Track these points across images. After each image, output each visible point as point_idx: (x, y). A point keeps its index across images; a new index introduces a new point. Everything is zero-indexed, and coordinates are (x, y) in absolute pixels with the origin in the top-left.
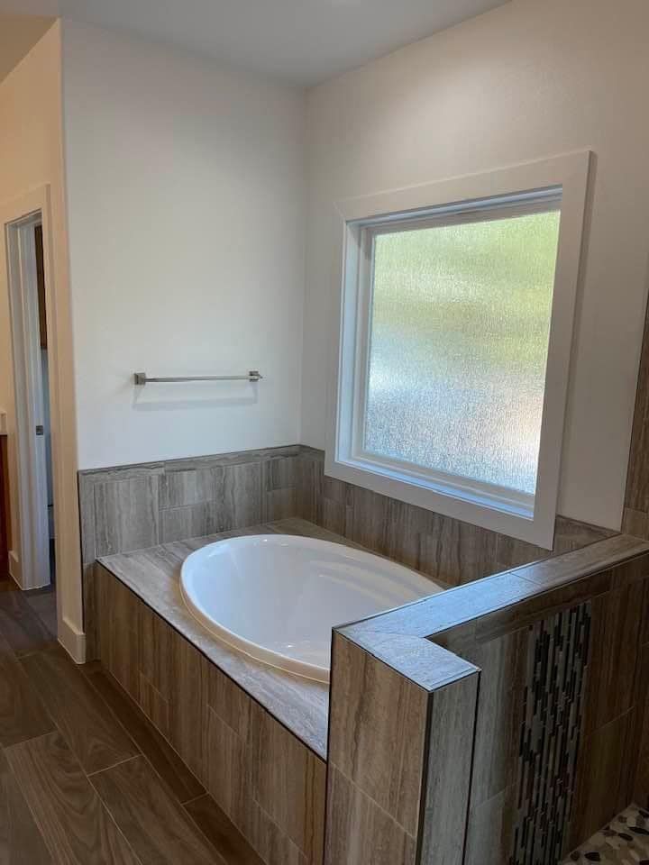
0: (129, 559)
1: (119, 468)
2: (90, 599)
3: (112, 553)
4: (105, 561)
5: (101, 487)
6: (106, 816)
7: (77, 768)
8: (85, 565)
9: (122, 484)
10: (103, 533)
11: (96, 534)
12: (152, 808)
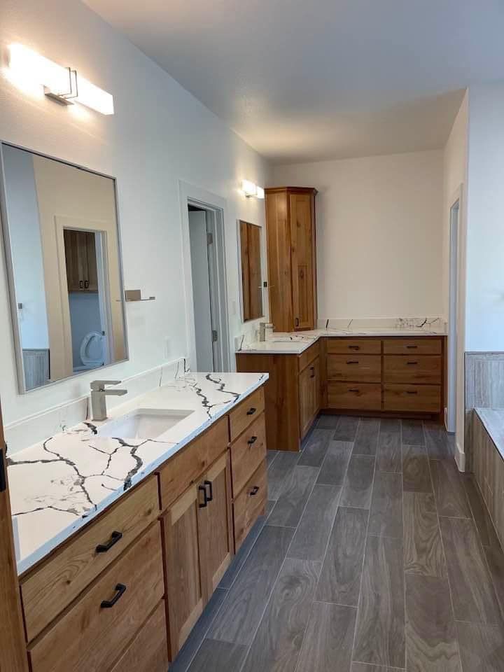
0: (495, 412)
1: (493, 353)
2: (469, 432)
3: (485, 406)
4: (478, 410)
5: (479, 364)
6: (438, 533)
7: (434, 511)
8: (467, 410)
9: (494, 364)
10: (479, 393)
11: (475, 393)
12: (465, 540)
